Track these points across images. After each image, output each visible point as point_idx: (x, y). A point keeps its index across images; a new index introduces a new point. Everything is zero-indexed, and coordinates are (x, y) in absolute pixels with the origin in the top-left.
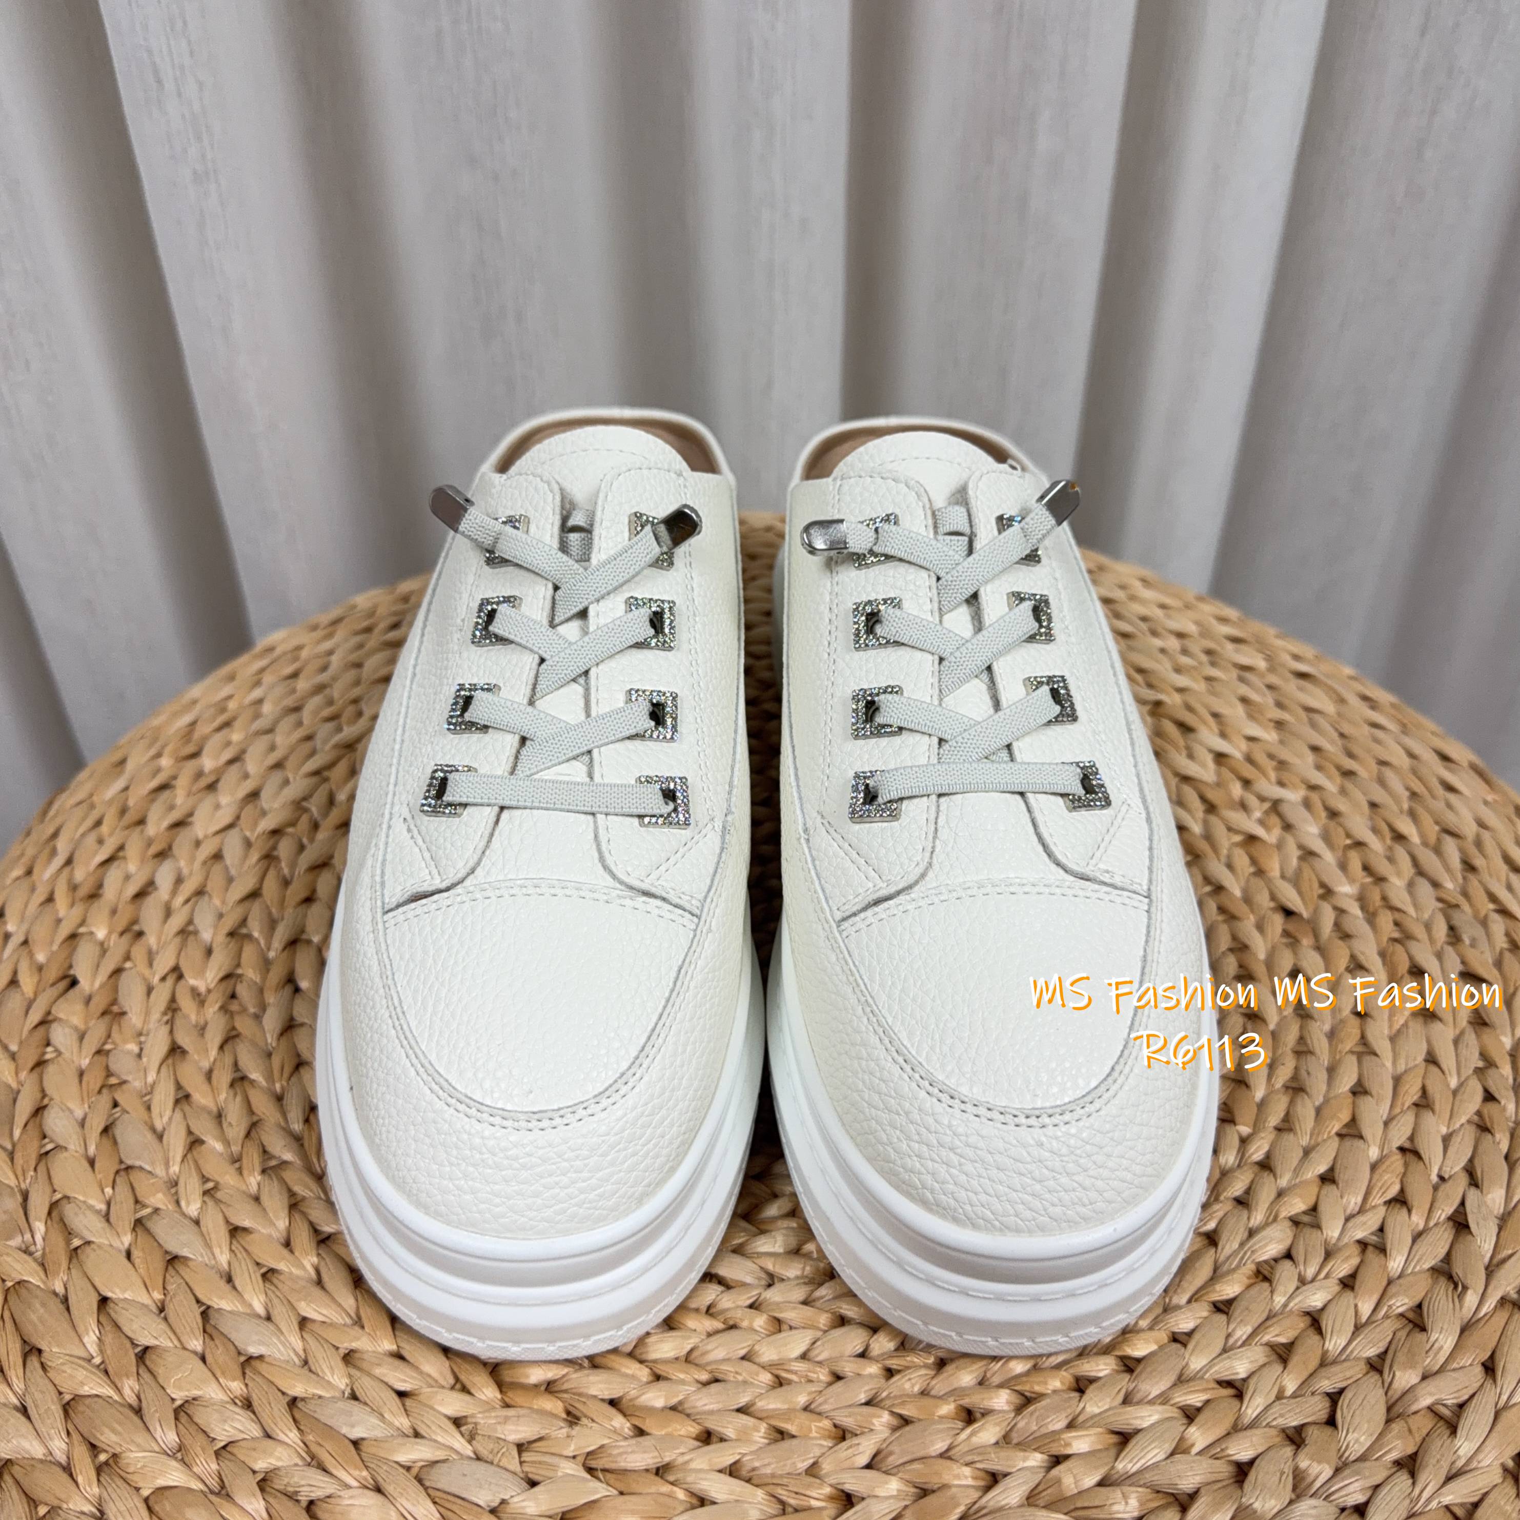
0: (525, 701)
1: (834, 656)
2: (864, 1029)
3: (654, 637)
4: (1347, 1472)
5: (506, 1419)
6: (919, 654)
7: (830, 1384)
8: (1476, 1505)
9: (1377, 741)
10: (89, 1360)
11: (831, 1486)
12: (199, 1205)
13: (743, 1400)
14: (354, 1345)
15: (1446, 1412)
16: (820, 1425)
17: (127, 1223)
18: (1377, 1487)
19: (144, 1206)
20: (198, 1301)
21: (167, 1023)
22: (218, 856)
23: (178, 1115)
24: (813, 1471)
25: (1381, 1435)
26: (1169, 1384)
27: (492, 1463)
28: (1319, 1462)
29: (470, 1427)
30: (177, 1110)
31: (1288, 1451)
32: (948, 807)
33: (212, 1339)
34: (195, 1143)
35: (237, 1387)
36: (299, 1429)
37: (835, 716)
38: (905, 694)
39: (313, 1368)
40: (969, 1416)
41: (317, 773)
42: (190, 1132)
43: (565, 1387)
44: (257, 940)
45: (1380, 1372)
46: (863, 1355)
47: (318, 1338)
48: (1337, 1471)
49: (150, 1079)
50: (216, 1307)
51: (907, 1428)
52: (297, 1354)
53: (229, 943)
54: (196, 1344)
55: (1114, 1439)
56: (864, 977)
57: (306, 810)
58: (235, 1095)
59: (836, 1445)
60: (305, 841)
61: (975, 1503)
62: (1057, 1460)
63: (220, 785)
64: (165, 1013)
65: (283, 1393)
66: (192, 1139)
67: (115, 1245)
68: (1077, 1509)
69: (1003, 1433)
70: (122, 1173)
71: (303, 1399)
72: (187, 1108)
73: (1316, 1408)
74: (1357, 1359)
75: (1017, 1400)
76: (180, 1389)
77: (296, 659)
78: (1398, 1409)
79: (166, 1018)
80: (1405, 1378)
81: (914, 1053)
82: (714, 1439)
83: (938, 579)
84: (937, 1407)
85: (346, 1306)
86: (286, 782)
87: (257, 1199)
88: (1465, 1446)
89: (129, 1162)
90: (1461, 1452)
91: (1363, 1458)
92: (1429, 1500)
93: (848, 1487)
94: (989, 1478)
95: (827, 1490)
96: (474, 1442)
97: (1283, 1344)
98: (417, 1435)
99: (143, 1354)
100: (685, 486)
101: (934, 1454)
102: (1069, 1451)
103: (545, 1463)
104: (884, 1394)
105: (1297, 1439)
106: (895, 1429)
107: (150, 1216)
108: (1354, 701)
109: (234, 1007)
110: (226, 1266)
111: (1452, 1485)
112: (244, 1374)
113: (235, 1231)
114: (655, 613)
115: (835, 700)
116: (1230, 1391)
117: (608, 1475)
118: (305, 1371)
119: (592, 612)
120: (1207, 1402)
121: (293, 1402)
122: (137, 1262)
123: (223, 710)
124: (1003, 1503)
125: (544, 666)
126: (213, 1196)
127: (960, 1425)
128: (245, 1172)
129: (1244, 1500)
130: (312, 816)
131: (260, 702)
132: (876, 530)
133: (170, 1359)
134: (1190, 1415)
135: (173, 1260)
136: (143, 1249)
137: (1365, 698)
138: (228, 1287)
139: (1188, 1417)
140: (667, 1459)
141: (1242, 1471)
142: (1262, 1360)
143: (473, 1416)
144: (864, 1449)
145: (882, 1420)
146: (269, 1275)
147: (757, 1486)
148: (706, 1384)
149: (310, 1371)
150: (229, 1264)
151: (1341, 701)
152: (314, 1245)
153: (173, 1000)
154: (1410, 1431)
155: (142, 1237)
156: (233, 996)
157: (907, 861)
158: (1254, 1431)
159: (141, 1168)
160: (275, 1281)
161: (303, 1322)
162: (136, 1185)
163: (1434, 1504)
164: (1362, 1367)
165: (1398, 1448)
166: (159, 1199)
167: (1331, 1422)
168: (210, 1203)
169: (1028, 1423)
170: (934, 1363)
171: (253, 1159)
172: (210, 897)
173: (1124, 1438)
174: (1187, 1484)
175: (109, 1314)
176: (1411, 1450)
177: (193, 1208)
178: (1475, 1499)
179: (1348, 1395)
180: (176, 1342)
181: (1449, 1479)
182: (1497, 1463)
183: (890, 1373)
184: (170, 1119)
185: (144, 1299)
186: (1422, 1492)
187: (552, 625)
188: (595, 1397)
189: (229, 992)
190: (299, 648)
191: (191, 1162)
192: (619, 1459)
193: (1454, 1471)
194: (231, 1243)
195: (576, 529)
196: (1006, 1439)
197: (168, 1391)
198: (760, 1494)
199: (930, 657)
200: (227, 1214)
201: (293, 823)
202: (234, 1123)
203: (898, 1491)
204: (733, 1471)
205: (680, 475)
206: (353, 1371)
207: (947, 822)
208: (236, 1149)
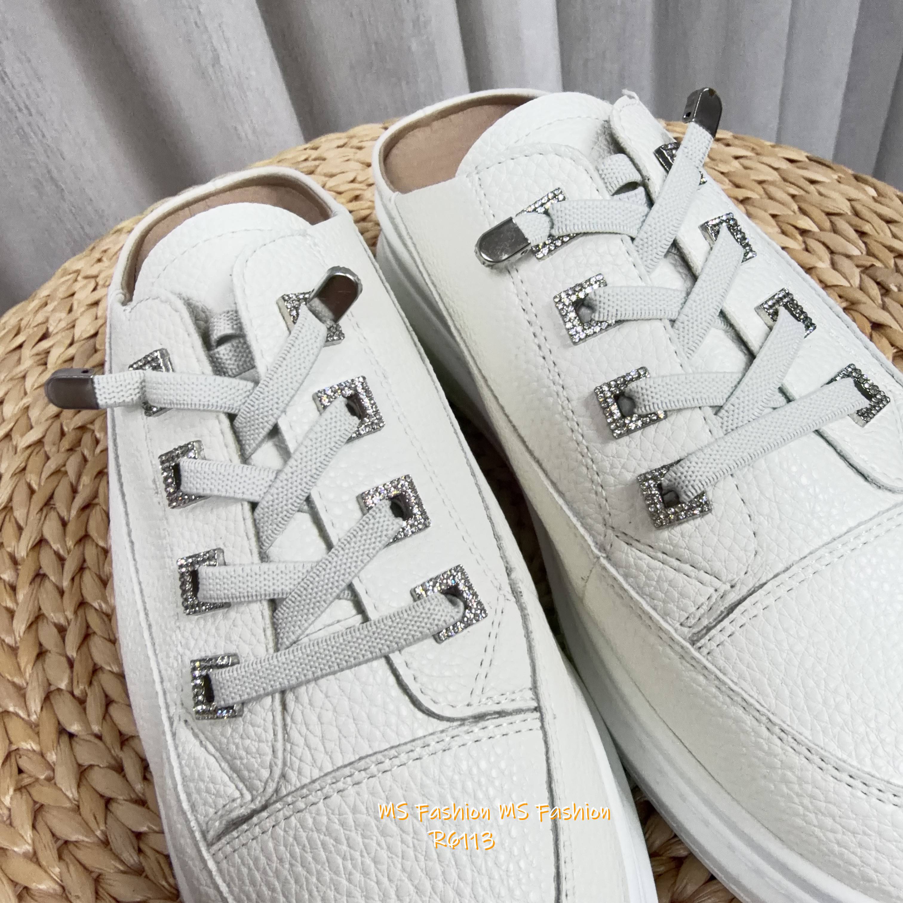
0: (256, 558)
1: (551, 358)
2: (780, 751)
3: (362, 423)
6: (646, 326)
32: (755, 477)
37: (581, 420)
38: (653, 374)
44: (16, 714)
56: (752, 693)
58: (67, 864)
81: (855, 763)
83: (633, 239)
100: (315, 245)
109: (26, 781)
114: (349, 398)
115: (574, 403)
119: (283, 427)
125: (258, 510)
132: (546, 213)
156: (20, 773)
157: (742, 553)
187: (245, 459)
189: (15, 769)
195: (223, 340)
199: (658, 324)
205: (304, 234)
207: (762, 493)
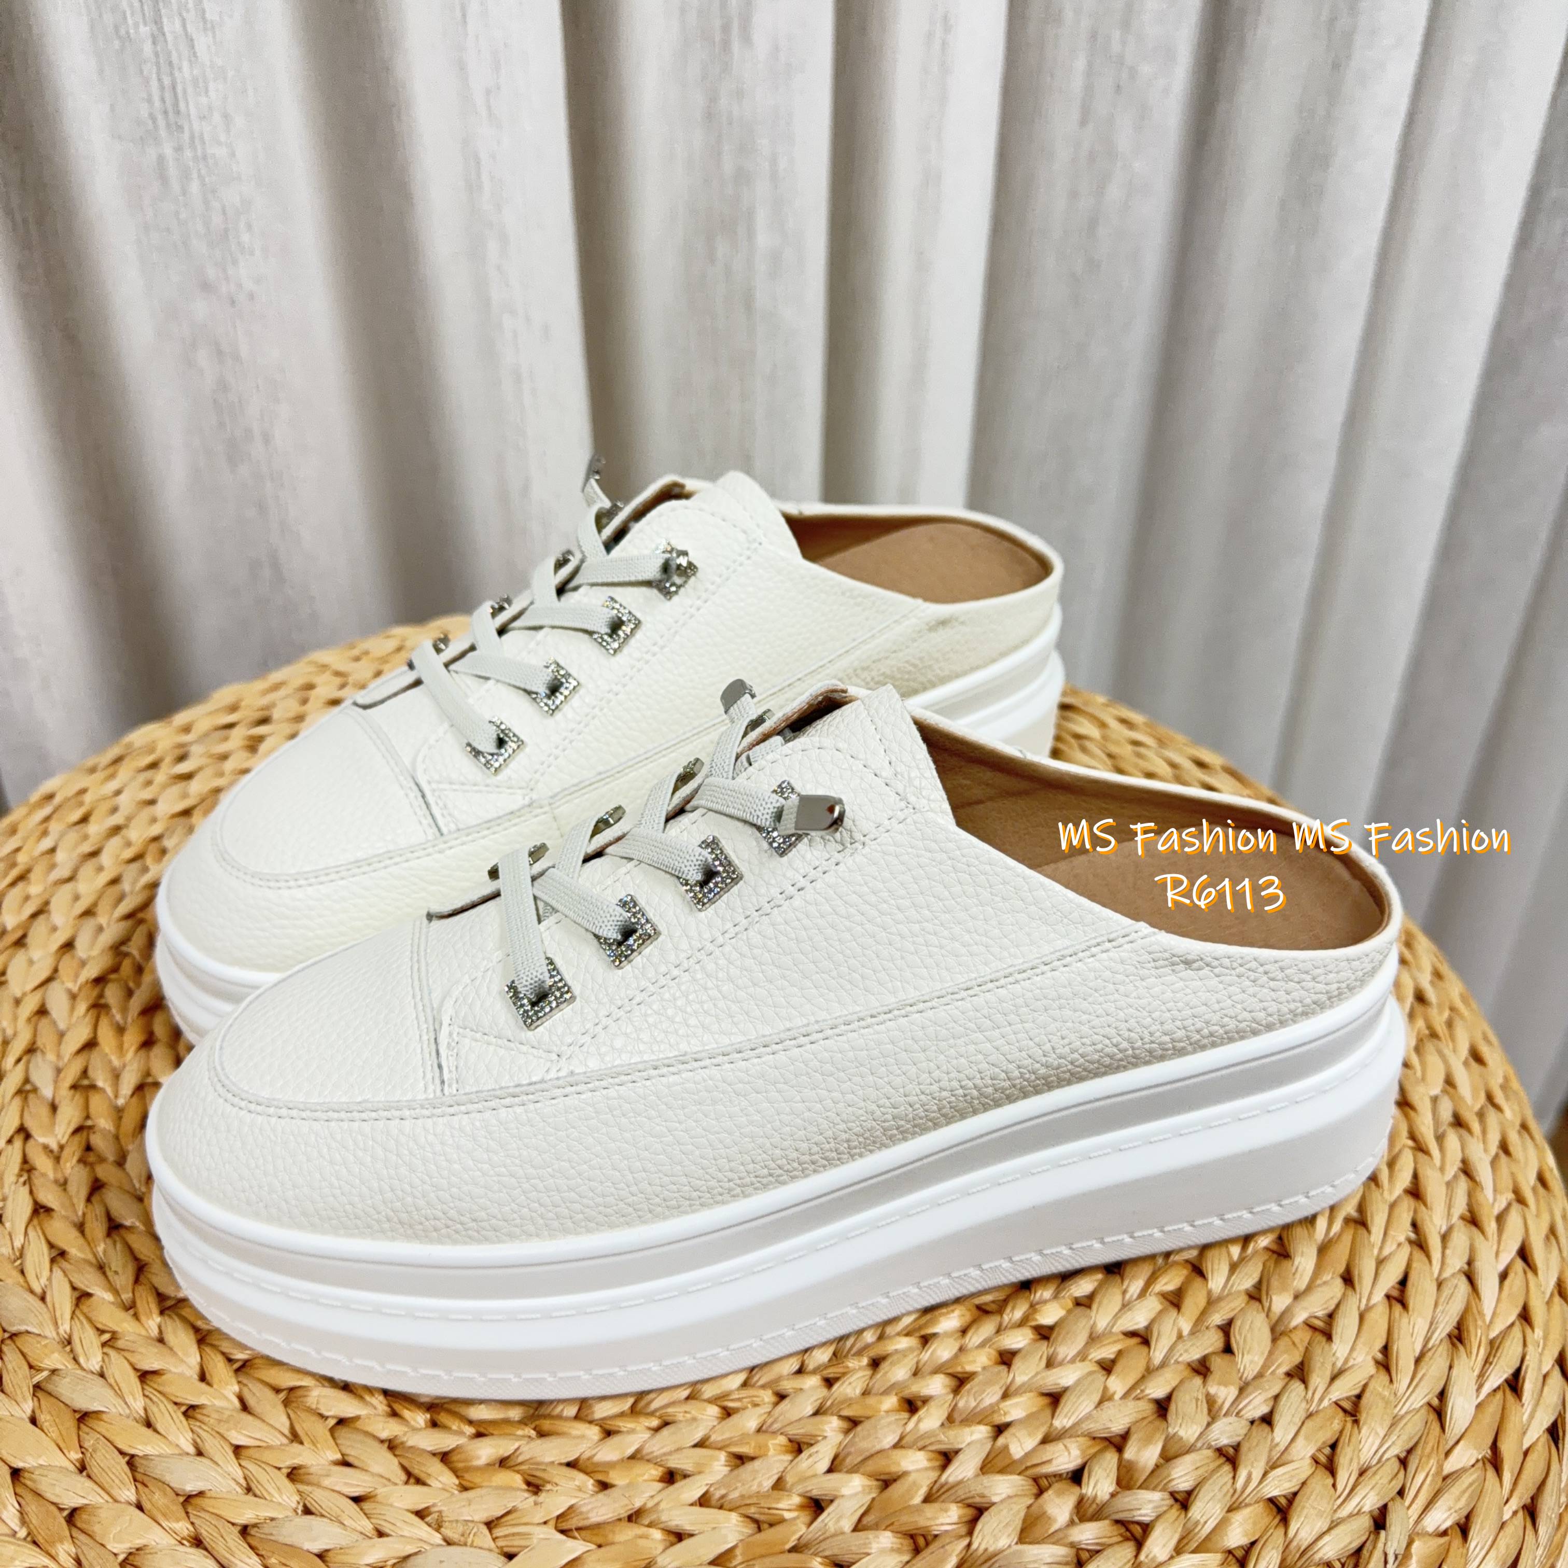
4: (1250, 1389)
5: (470, 1502)
7: (776, 1404)
8: (1359, 1397)
9: (1139, 755)
10: (15, 1533)
11: (800, 1495)
12: (100, 1359)
13: (697, 1437)
14: (297, 1461)
15: (1319, 1324)
16: (777, 1441)
17: (25, 1389)
18: (1276, 1398)
19: (40, 1370)
20: (122, 1453)
21: (24, 1183)
22: (42, 1012)
23: (58, 1273)
24: (779, 1485)
25: (1271, 1353)
26: (1083, 1344)
27: (465, 1545)
28: (1226, 1385)
29: (435, 1516)
30: (55, 1269)
31: (1198, 1381)
33: (146, 1486)
34: (82, 1297)
35: (183, 1527)
36: (258, 1555)
39: (258, 1493)
40: (911, 1405)
41: (129, 916)
42: (74, 1288)
43: (520, 1459)
44: (103, 1090)
45: (1259, 1300)
46: (800, 1371)
47: (258, 1462)
48: (1242, 1390)
49: (18, 1244)
50: (141, 1454)
51: (859, 1428)
52: (238, 1483)
53: (74, 1096)
54: (129, 1493)
55: (1046, 1400)
57: (126, 955)
58: (115, 1243)
59: (795, 1458)
60: (131, 984)
61: (936, 1482)
62: (1000, 1429)
63: (29, 940)
64: (20, 1176)
65: (233, 1524)
66: (77, 1294)
67: (16, 1414)
68: (1027, 1468)
69: (946, 1415)
70: (8, 1342)
71: (255, 1526)
72: (65, 1265)
73: (1211, 1342)
74: (1239, 1292)
75: (952, 1383)
76: (121, 1542)
77: (81, 804)
78: (1281, 1328)
79: (22, 1180)
80: (1279, 1302)
82: (678, 1477)
84: (881, 1403)
85: (278, 1426)
86: (100, 929)
87: (161, 1340)
88: (1340, 1348)
89: (14, 1329)
90: (1338, 1354)
91: (1260, 1375)
92: (1321, 1400)
93: (815, 1493)
94: (942, 1458)
95: (796, 1500)
96: (442, 1530)
97: (1172, 1292)
98: (381, 1534)
99: (72, 1516)
101: (887, 1446)
102: (1008, 1419)
103: (518, 1534)
104: (829, 1403)
105: (1203, 1370)
106: (847, 1432)
107: (48, 1379)
108: (1113, 724)
109: (92, 1158)
110: (142, 1413)
111: (1338, 1383)
112: (187, 1513)
113: (144, 1376)
116: (1135, 1340)
117: (583, 1533)
118: (250, 1497)
120: (1120, 1353)
121: (245, 1531)
122: (46, 1425)
123: (14, 865)
124: (960, 1477)
126: (113, 1347)
127: (906, 1415)
128: (143, 1318)
129: (1170, 1430)
130: (134, 958)
131: (53, 850)
133: (103, 1514)
134: (1107, 1367)
135: (83, 1417)
136: (50, 1413)
137: (1123, 721)
138: (149, 1432)
139: (1104, 1368)
140: (638, 1504)
141: (1162, 1407)
142: (1158, 1307)
143: (434, 1505)
144: (821, 1456)
145: (832, 1426)
146: (190, 1412)
147: (730, 1510)
148: (657, 1430)
149: (255, 1496)
150: (145, 1410)
151: (1103, 725)
152: (231, 1374)
153: (25, 1161)
154: (1294, 1343)
155: (45, 1401)
156: (88, 1148)
158: (1165, 1369)
159: (28, 1332)
160: (199, 1416)
161: (237, 1450)
162: (25, 1350)
163: (1326, 1403)
164: (1245, 1298)
165: (1287, 1360)
166: (56, 1359)
167: (1228, 1349)
168: (112, 1353)
169: (966, 1401)
170: (868, 1365)
171: (147, 1303)
172: (43, 1053)
173: (1055, 1399)
174: (1117, 1427)
175: (25, 1485)
176: (1297, 1359)
177: (94, 1362)
178: (1357, 1392)
179: (1237, 1324)
180: (106, 1497)
181: (1333, 1378)
182: (1369, 1358)
183: (829, 1382)
184: (49, 1279)
185: (60, 1460)
186: (1313, 1394)
188: (553, 1463)
189: (84, 1144)
190: (83, 791)
191: (82, 1318)
192: (590, 1515)
193: (1336, 1371)
194: (143, 1389)
196: (950, 1419)
197: (109, 1547)
198: (734, 1517)
200: (132, 1360)
201: (115, 969)
202: (120, 1271)
203: (863, 1486)
204: (703, 1501)
206: (302, 1487)
208: (126, 1296)
